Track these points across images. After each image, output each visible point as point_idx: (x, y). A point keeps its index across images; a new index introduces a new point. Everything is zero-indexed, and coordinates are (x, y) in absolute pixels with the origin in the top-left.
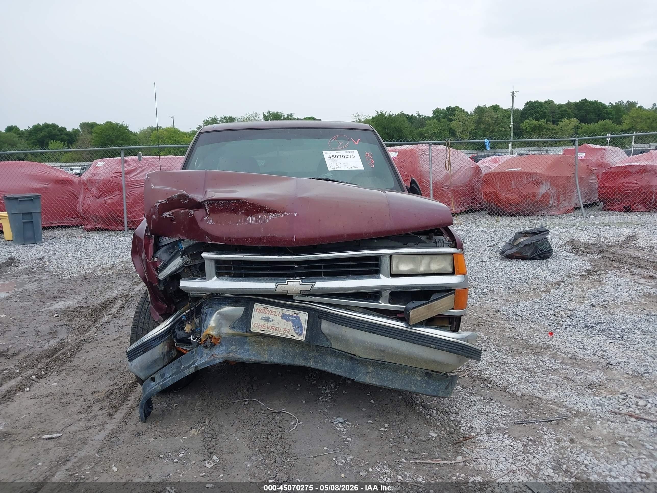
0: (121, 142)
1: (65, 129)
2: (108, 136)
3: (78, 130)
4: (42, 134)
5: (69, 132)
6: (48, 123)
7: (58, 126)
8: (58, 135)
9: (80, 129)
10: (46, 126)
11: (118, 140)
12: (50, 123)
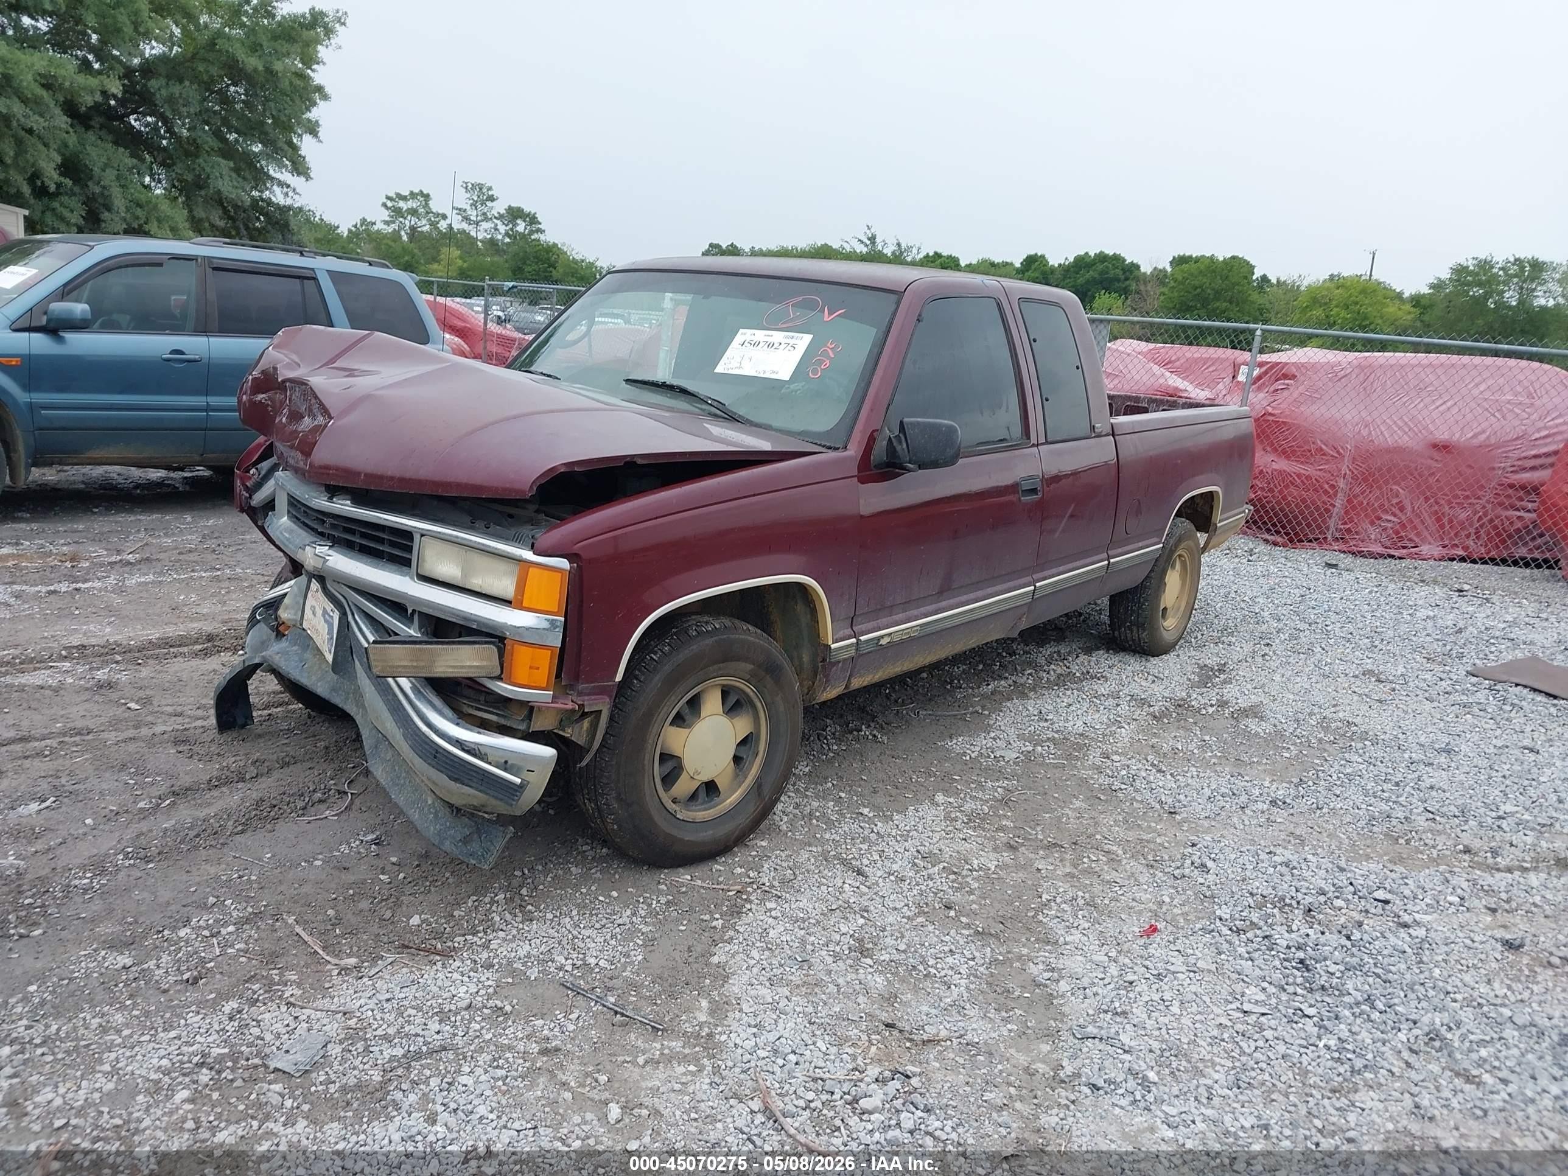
0: (1225, 304)
1: (1138, 267)
2: (1199, 290)
3: (1164, 271)
4: (1087, 276)
5: (1145, 274)
6: (1107, 252)
7: (1124, 260)
8: (1119, 280)
9: (1169, 269)
10: (1102, 258)
11: (1218, 300)
12: (1109, 251)
